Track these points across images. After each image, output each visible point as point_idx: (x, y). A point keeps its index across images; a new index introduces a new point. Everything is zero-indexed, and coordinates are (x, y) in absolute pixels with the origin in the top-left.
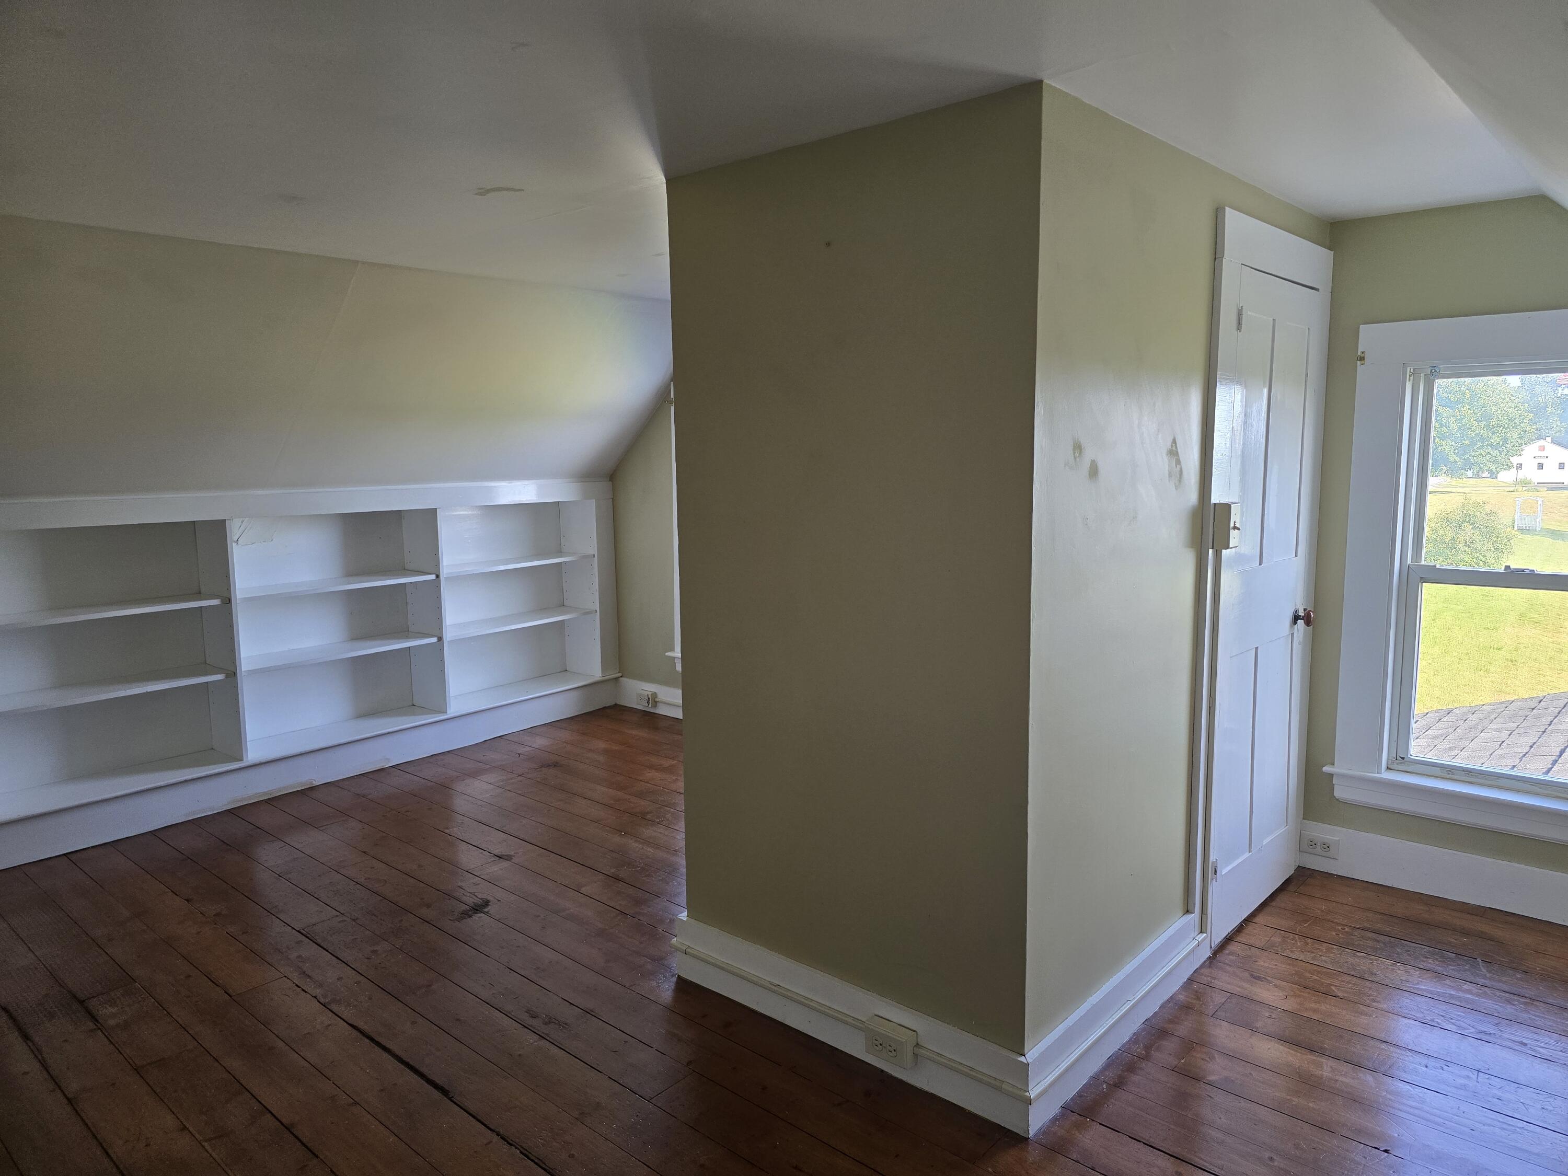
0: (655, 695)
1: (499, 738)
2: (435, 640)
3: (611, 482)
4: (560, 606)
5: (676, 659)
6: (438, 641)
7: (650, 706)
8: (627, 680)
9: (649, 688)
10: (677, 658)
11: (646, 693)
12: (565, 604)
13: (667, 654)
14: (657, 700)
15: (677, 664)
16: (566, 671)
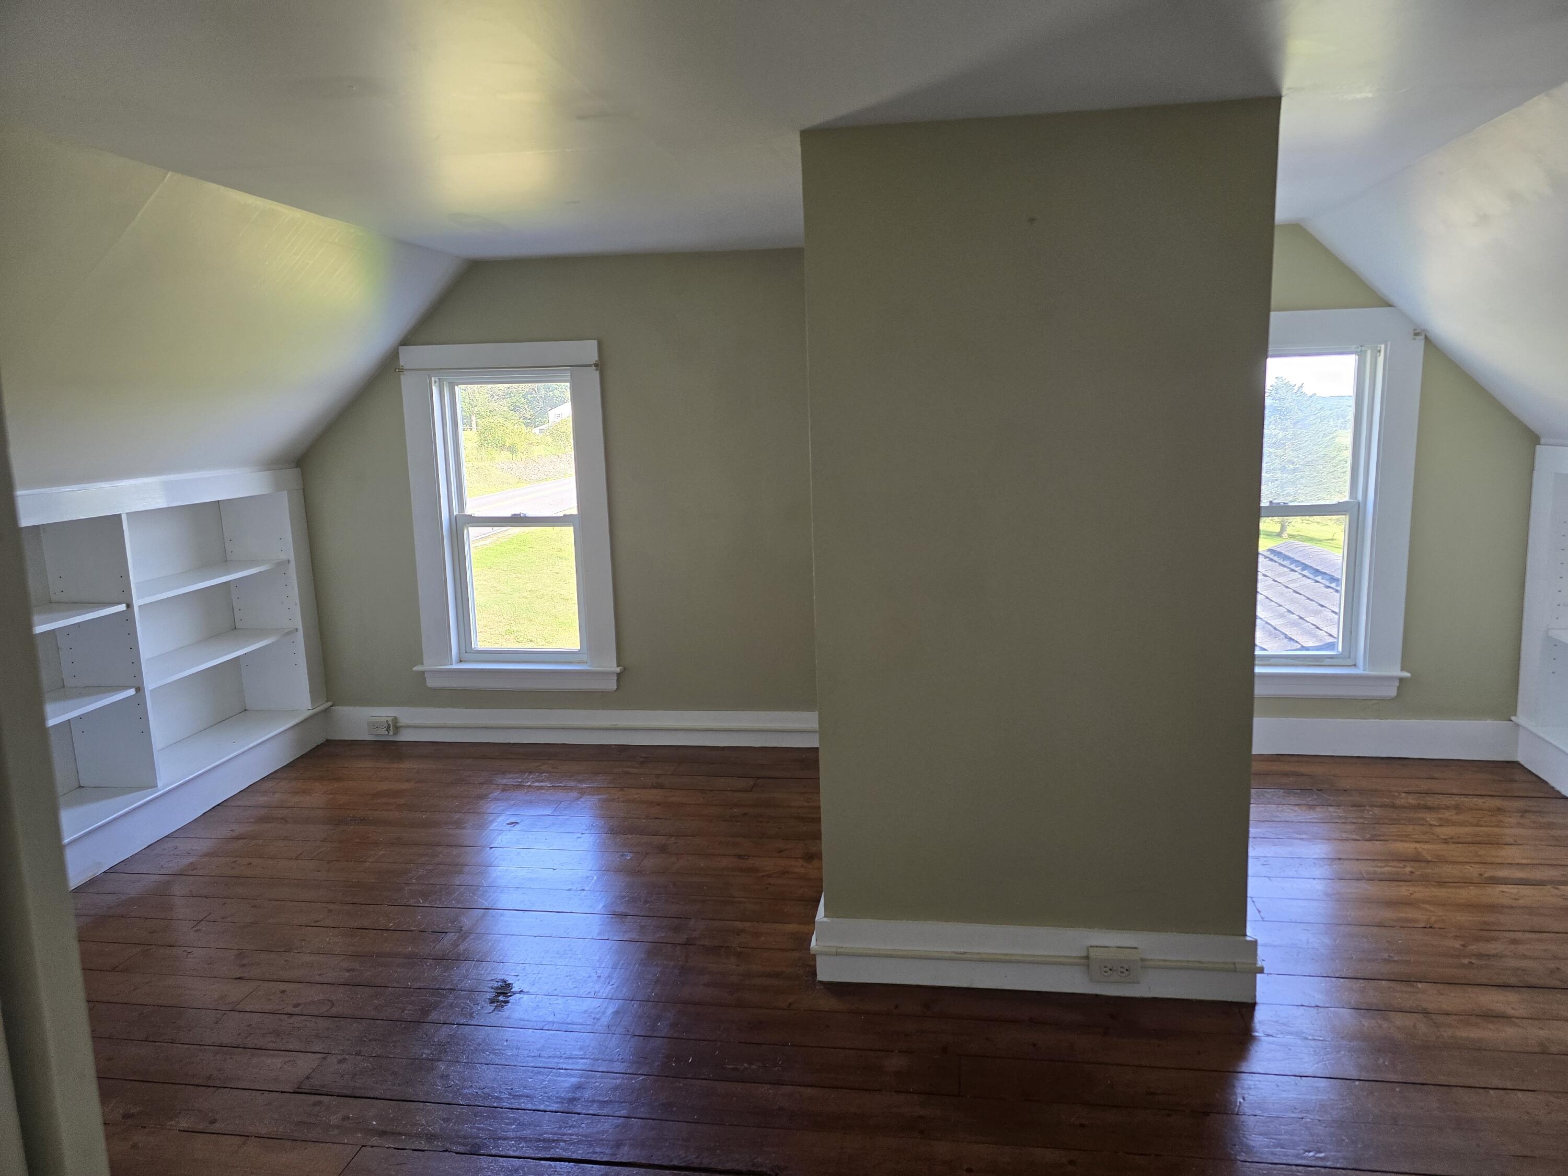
0: (395, 720)
1: (219, 807)
2: (132, 692)
3: (299, 470)
4: (233, 630)
5: (425, 673)
6: (136, 693)
7: (391, 733)
8: (345, 708)
9: (384, 713)
10: (427, 671)
11: (385, 719)
12: (237, 628)
13: (415, 669)
14: (399, 724)
15: (427, 679)
16: (246, 710)
